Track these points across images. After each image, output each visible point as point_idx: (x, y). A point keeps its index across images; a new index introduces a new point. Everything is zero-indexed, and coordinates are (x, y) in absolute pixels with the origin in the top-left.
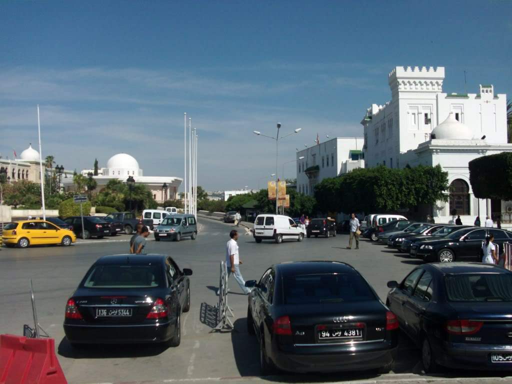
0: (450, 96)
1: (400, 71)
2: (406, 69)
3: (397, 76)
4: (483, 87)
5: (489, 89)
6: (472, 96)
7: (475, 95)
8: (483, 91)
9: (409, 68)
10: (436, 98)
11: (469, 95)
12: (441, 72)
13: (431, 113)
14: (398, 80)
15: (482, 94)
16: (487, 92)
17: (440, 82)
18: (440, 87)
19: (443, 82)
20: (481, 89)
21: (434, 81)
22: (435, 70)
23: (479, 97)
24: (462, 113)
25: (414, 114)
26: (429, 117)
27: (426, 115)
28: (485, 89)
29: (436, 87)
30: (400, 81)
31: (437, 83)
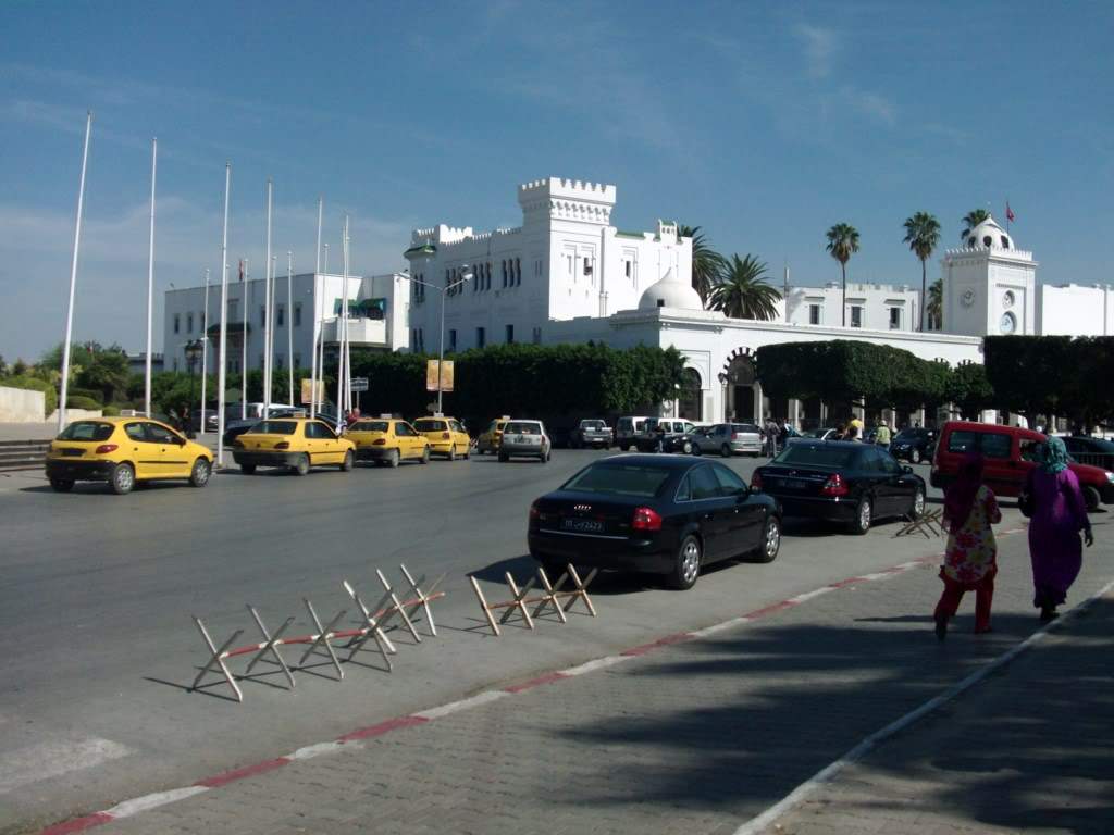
0: (620, 233)
1: (556, 186)
2: (563, 183)
3: (552, 193)
4: (665, 223)
5: (671, 228)
6: (649, 236)
7: (653, 235)
8: (663, 230)
9: (568, 182)
10: (600, 234)
11: (645, 234)
12: (610, 194)
13: (593, 259)
14: (552, 200)
15: (662, 235)
16: (668, 232)
17: (609, 209)
18: (607, 218)
19: (612, 211)
20: (662, 226)
21: (600, 207)
22: (603, 190)
23: (657, 238)
24: (635, 262)
25: (570, 257)
26: (590, 264)
27: (586, 260)
28: (666, 227)
29: (601, 216)
30: (554, 201)
31: (604, 211)
